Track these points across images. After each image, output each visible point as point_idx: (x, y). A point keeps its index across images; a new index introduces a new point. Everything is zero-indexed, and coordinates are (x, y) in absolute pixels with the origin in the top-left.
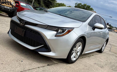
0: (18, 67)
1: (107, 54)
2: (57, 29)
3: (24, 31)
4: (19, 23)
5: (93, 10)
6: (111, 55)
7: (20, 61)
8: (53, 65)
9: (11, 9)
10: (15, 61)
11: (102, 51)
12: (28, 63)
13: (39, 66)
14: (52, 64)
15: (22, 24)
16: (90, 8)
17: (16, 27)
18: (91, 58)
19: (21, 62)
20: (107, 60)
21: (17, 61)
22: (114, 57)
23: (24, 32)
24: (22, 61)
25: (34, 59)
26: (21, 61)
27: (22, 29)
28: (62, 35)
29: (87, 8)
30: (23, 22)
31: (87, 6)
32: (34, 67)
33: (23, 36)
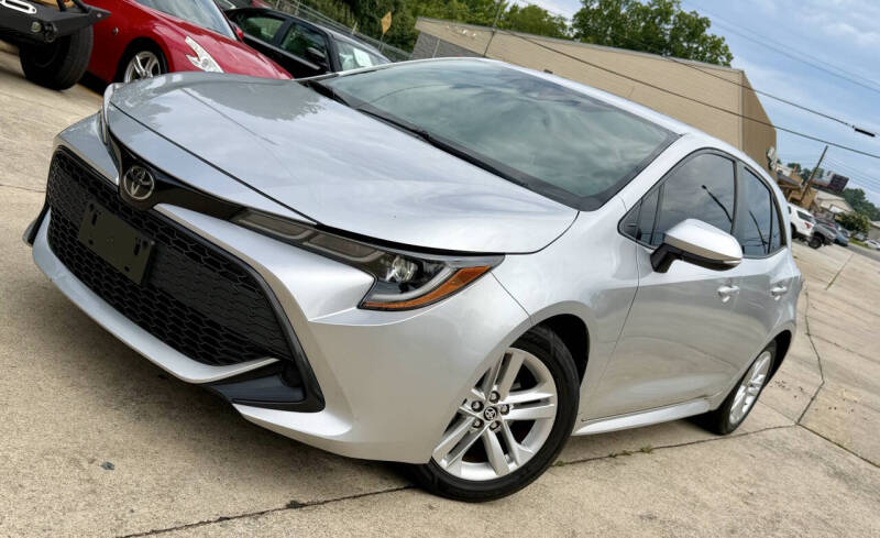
0: (81, 505)
1: (769, 445)
2: (377, 254)
3: (145, 244)
4: (117, 181)
5: (729, 57)
6: (796, 454)
7: (92, 461)
8: (330, 506)
9: (47, 19)
10: (59, 459)
11: (733, 419)
12: (148, 479)
13: (230, 510)
14: (321, 499)
15: (134, 191)
16: (705, 39)
17: (92, 206)
18: (623, 470)
19: (98, 473)
20: (747, 499)
21: (75, 462)
22: (818, 475)
23: (145, 254)
24: (109, 466)
25: (196, 452)
26: (101, 461)
27: (134, 230)
28: (409, 304)
29: (674, 37)
30: (147, 179)
31: (682, 16)
32: (190, 514)
33: (136, 276)
